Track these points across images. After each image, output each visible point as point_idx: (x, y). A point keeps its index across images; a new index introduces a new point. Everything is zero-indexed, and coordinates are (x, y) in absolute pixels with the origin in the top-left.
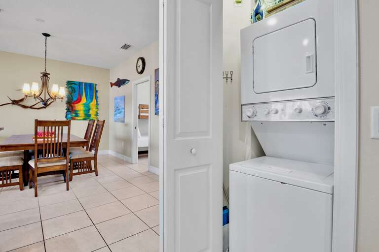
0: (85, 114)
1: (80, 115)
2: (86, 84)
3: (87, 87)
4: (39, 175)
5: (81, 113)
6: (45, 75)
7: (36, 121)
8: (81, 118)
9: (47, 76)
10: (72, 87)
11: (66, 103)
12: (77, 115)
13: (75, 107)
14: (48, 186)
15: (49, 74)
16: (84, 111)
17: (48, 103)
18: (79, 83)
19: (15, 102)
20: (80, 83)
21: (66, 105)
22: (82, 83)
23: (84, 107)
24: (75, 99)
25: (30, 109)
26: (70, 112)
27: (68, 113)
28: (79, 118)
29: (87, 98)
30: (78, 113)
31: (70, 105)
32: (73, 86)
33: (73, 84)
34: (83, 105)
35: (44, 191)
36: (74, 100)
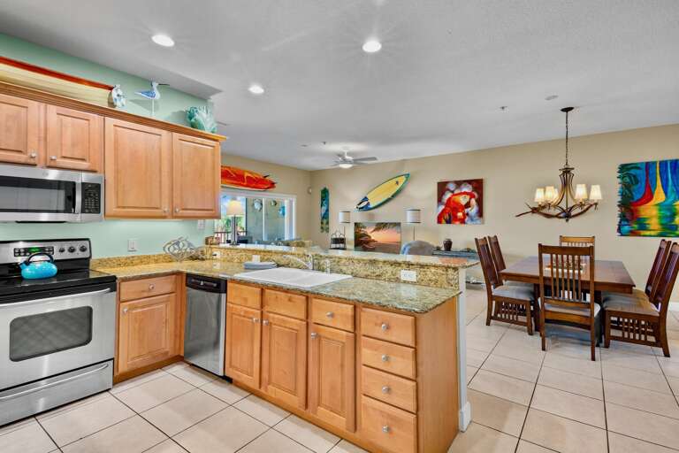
0: (662, 224)
1: (651, 227)
2: (663, 164)
3: (666, 170)
4: (547, 321)
5: (654, 224)
6: (567, 171)
7: (540, 245)
8: (653, 233)
9: (569, 172)
10: (629, 176)
11: (619, 206)
12: (643, 227)
13: (637, 211)
14: (567, 342)
15: (573, 169)
16: (660, 218)
17: (573, 213)
18: (647, 163)
19: (535, 210)
20: (648, 165)
21: (619, 209)
22: (655, 163)
23: (660, 210)
24: (637, 196)
25: (557, 219)
26: (627, 220)
27: (623, 223)
28: (648, 233)
29: (666, 193)
30: (647, 222)
31: (626, 208)
32: (632, 172)
33: (632, 168)
34: (658, 207)
35: (557, 346)
36: (636, 199)
